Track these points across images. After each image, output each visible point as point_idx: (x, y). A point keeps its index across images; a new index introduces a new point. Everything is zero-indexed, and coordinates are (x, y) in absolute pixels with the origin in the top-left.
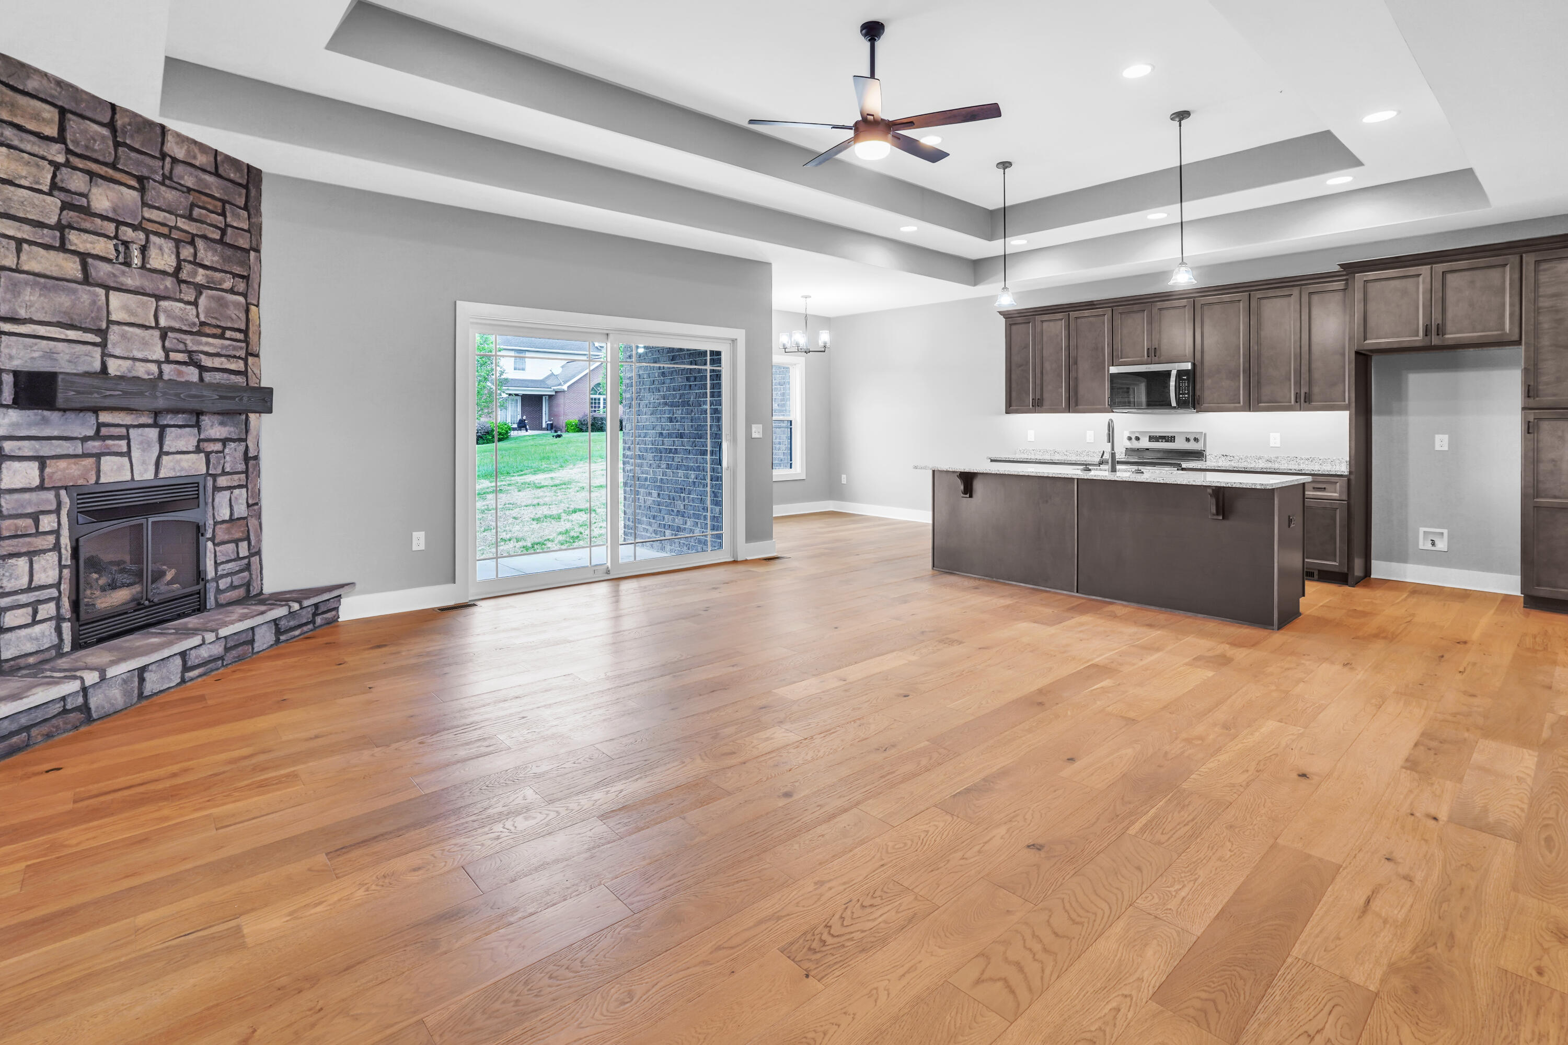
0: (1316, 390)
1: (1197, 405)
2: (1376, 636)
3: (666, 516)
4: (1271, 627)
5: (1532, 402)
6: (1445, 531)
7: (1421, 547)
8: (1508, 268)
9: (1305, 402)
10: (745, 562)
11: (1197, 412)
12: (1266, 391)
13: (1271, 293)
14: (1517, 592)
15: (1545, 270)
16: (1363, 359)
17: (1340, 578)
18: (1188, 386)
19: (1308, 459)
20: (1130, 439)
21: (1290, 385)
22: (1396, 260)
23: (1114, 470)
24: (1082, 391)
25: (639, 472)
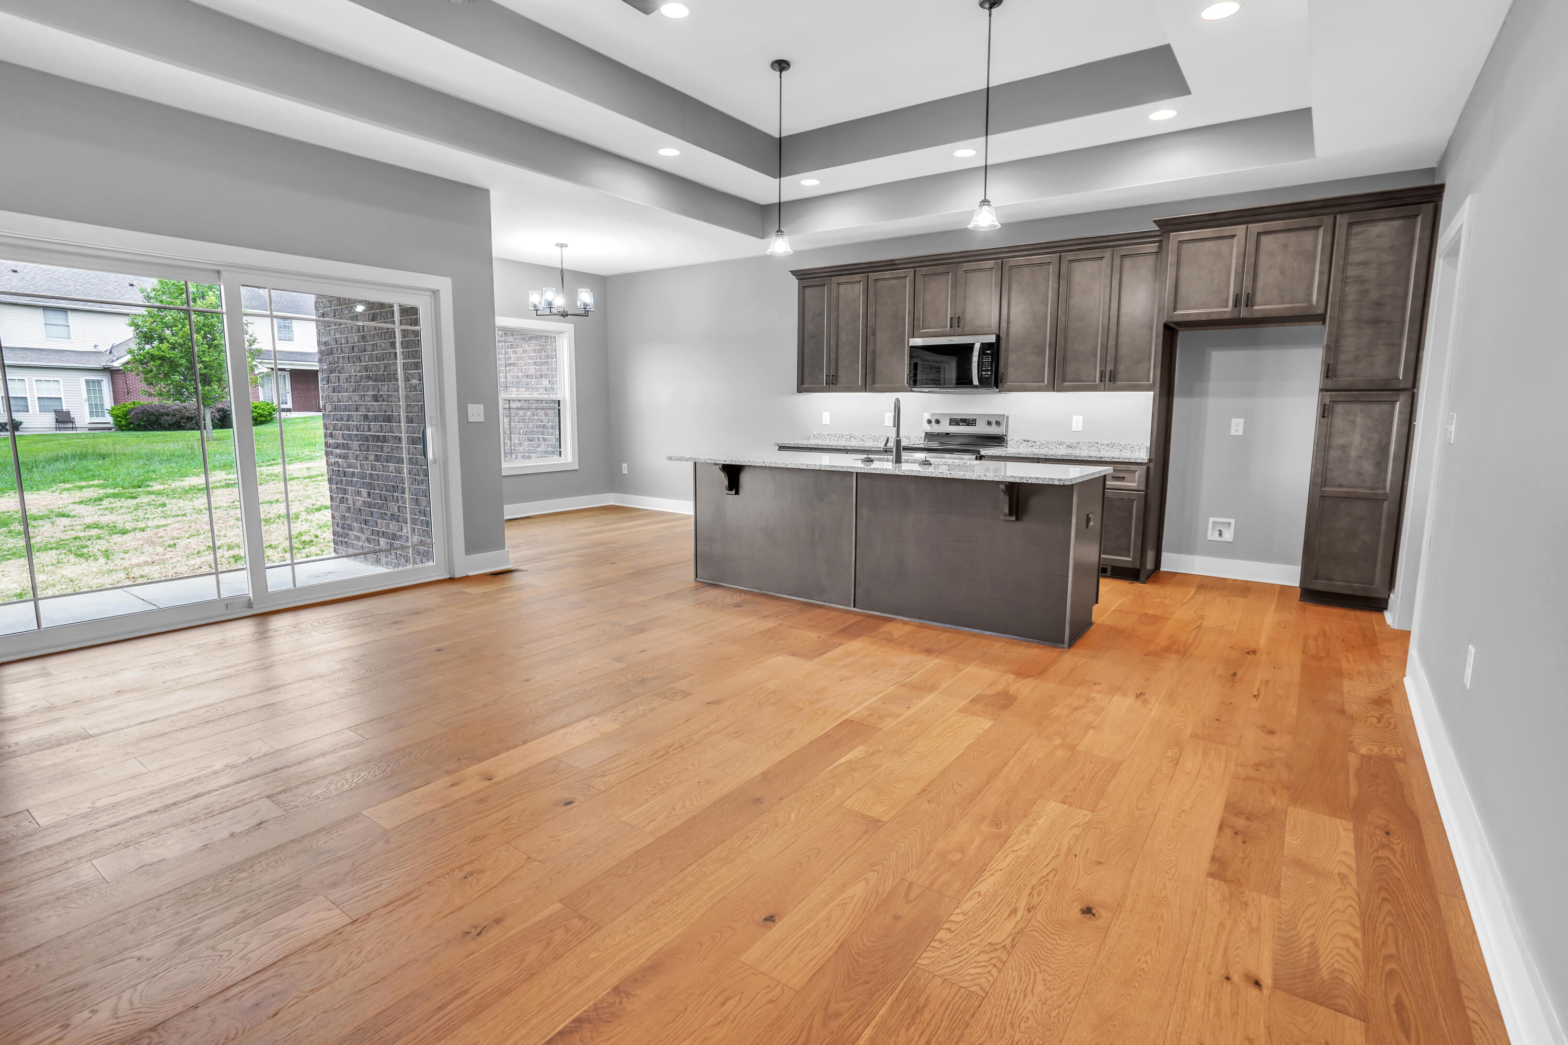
0: (1121, 368)
1: (1000, 384)
2: (1168, 649)
3: (379, 521)
4: (1061, 645)
5: (1330, 384)
6: (1233, 521)
7: (1209, 538)
8: (1321, 231)
9: (1110, 381)
10: (466, 579)
11: (1000, 391)
12: (1071, 368)
13: (1082, 255)
14: (1296, 583)
15: (1356, 234)
16: (1171, 331)
17: (1131, 574)
18: (992, 362)
19: (1108, 445)
20: (929, 422)
21: (1096, 361)
22: (1212, 218)
23: (898, 460)
24: (880, 367)
25: (345, 465)
